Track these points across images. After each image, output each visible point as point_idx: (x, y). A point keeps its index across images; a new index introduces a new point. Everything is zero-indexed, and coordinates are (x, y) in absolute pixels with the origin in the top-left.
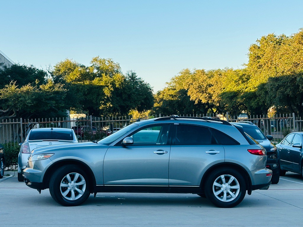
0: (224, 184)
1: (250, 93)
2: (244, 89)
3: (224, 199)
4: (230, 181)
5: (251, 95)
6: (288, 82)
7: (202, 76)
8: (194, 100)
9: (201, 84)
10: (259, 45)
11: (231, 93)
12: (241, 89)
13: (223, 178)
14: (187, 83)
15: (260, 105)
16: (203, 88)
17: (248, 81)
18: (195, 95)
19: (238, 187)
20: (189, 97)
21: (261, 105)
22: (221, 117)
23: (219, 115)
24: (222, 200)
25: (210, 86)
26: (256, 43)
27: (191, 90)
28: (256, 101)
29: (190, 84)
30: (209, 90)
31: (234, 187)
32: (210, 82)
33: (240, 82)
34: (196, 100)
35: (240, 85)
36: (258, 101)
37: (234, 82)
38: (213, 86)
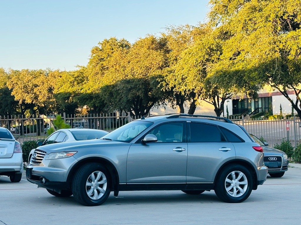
0: (234, 180)
1: (86, 94)
2: (80, 90)
3: (234, 195)
4: (239, 177)
5: (87, 96)
6: (140, 84)
7: (26, 76)
8: (18, 100)
9: (26, 84)
10: (100, 47)
11: (66, 94)
12: (77, 90)
13: (234, 175)
14: (11, 83)
15: (96, 106)
16: (29, 88)
17: (83, 83)
18: (20, 95)
19: (246, 182)
20: (14, 97)
21: (98, 106)
22: (45, 118)
23: (43, 115)
24: (233, 196)
25: (36, 86)
26: (98, 46)
27: (17, 90)
28: (92, 102)
29: (14, 83)
30: (35, 90)
31: (242, 183)
32: (35, 82)
33: (76, 83)
34: (20, 100)
35: (75, 86)
36: (94, 102)
37: (69, 83)
38: (39, 86)
